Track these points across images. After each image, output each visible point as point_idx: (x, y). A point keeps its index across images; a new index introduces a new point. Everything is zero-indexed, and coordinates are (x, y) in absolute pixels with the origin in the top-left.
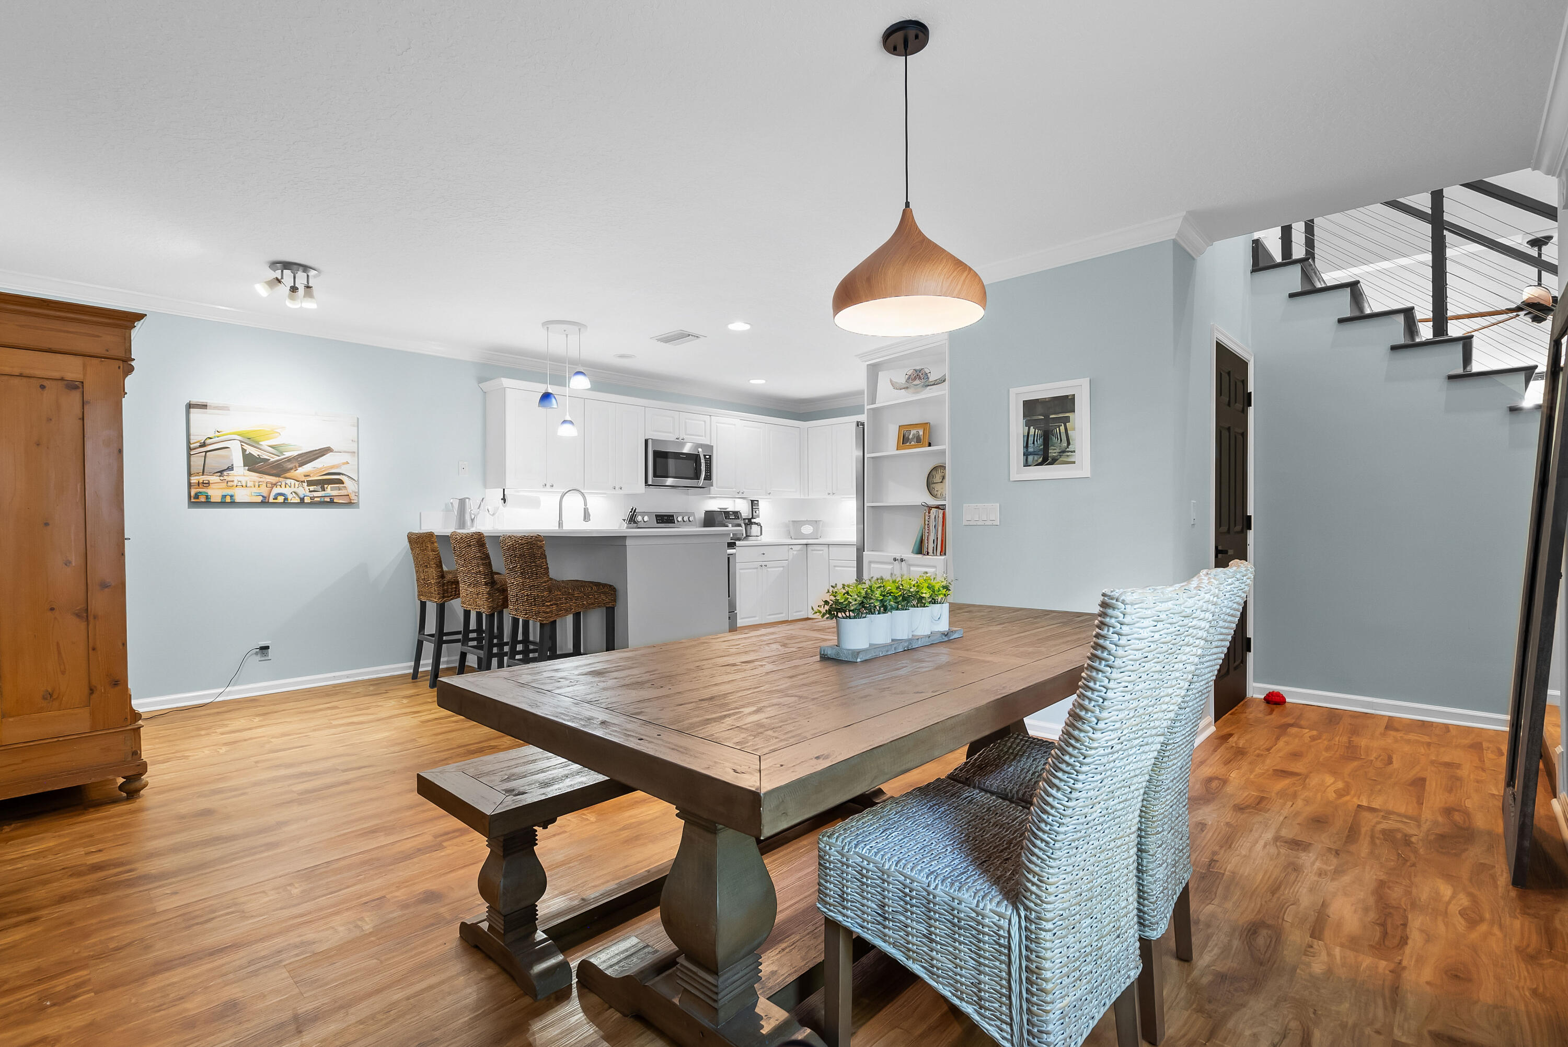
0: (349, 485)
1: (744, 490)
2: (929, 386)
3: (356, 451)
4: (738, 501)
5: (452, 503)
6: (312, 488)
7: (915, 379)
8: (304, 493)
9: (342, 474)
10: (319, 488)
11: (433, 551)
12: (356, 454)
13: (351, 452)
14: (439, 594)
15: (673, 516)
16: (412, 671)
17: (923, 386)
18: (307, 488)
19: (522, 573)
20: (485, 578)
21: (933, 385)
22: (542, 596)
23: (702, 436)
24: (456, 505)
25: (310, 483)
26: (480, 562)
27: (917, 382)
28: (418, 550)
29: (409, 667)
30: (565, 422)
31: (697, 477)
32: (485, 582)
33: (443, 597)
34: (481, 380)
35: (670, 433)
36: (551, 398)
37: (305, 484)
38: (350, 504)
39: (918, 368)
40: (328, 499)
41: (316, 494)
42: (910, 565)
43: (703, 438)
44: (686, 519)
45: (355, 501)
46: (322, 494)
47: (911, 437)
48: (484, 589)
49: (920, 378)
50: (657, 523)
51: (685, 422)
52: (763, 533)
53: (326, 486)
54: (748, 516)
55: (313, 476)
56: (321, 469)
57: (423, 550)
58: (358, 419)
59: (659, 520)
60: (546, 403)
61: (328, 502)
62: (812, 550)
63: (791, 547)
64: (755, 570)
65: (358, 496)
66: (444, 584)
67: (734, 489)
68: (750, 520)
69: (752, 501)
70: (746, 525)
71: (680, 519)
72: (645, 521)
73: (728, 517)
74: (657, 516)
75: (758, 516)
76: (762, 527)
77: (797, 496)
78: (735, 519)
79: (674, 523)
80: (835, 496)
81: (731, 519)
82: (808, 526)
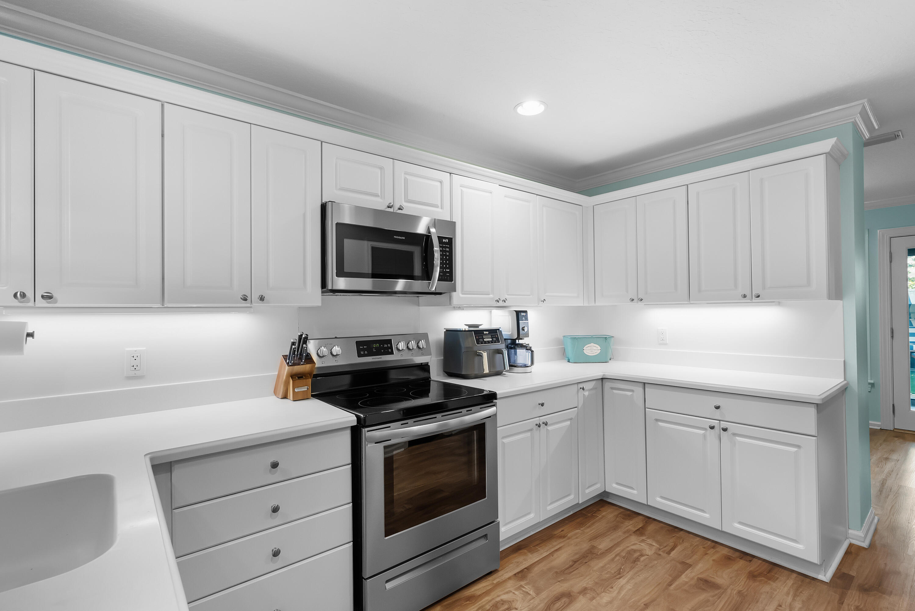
1: (507, 297)
4: (495, 312)
15: (389, 341)
23: (436, 206)
31: (427, 275)
35: (376, 195)
43: (439, 210)
44: (412, 344)
50: (360, 355)
51: (406, 180)
54: (512, 334)
59: (364, 350)
62: (612, 388)
63: (581, 386)
64: (528, 434)
67: (491, 296)
68: (514, 341)
69: (518, 313)
70: (508, 348)
71: (402, 346)
72: (333, 355)
73: (481, 340)
74: (359, 344)
75: (527, 335)
76: (532, 351)
77: (579, 303)
78: (492, 342)
79: (392, 353)
80: (640, 303)
81: (485, 342)
82: (592, 344)
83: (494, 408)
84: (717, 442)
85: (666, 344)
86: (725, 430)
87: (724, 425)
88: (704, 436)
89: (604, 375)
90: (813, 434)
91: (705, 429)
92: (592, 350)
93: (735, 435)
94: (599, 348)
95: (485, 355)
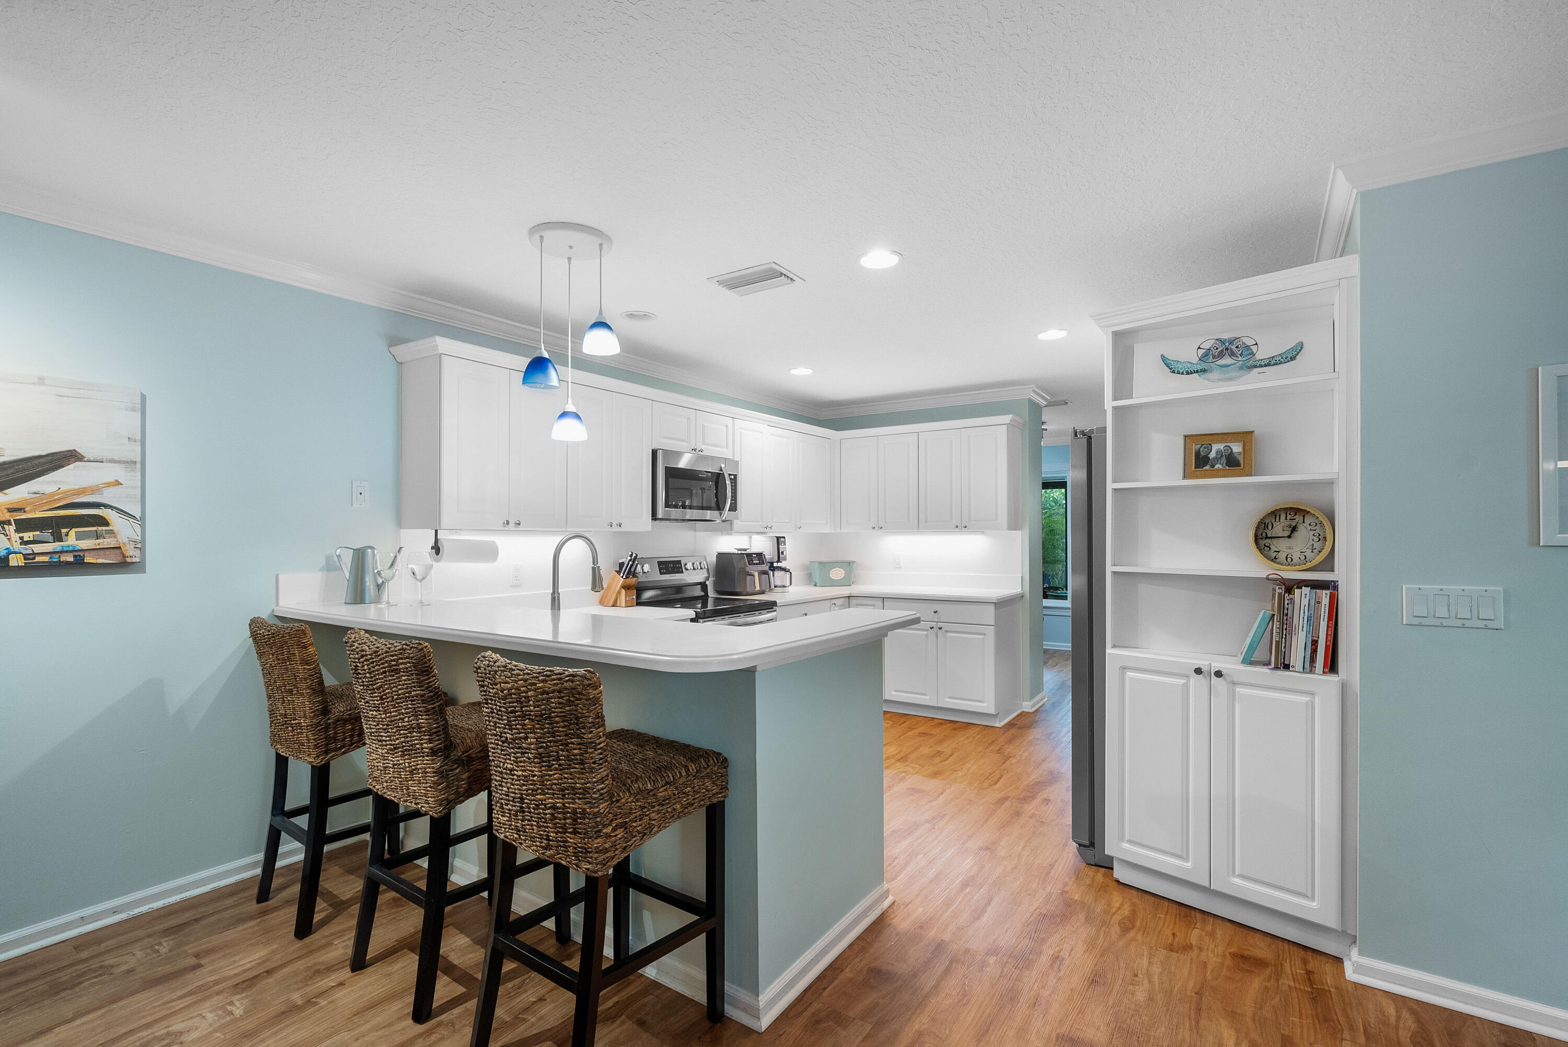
0: (120, 526)
1: (772, 524)
2: (1256, 367)
3: (138, 459)
4: (762, 538)
5: (339, 556)
6: (28, 536)
7: (1221, 355)
8: (8, 545)
9: (106, 506)
10: (47, 535)
11: (305, 662)
12: (138, 466)
13: (127, 462)
14: (316, 747)
15: (679, 562)
16: (258, 871)
17: (1241, 368)
18: (15, 537)
19: (540, 756)
20: (430, 741)
21: (1265, 366)
22: (596, 815)
23: (725, 447)
24: (348, 558)
25: (22, 526)
26: (421, 707)
27: (1227, 360)
28: (271, 660)
29: (254, 865)
30: (564, 415)
31: (720, 506)
32: (431, 749)
33: (327, 752)
34: (394, 341)
35: (684, 441)
36: (547, 368)
37: (11, 529)
38: (123, 565)
39: (1226, 336)
40: (70, 558)
41: (37, 548)
42: (1234, 684)
43: (727, 450)
44: (696, 565)
45: (134, 560)
46: (56, 546)
47: (1212, 455)
48: (427, 764)
49: (1232, 354)
50: (661, 573)
51: (702, 426)
52: (793, 583)
53: (64, 531)
54: (773, 558)
55: (30, 511)
56: (52, 494)
57: (284, 661)
58: (143, 397)
59: (664, 569)
60: (539, 377)
61: (68, 563)
62: (857, 605)
63: (833, 601)
65: (142, 550)
66: (327, 727)
67: (761, 523)
68: (776, 564)
69: (778, 538)
70: (772, 570)
71: (688, 566)
72: (645, 572)
73: (751, 562)
74: (660, 563)
75: (785, 559)
76: (791, 573)
77: (827, 530)
78: (759, 564)
79: (682, 572)
80: (880, 531)
81: (755, 564)
82: (837, 569)
83: (775, 613)
84: (935, 638)
85: (900, 568)
86: (940, 628)
87: (940, 625)
88: (927, 636)
89: (850, 593)
90: (992, 624)
91: (927, 630)
92: (837, 574)
93: (947, 631)
94: (843, 572)
95: (756, 574)
